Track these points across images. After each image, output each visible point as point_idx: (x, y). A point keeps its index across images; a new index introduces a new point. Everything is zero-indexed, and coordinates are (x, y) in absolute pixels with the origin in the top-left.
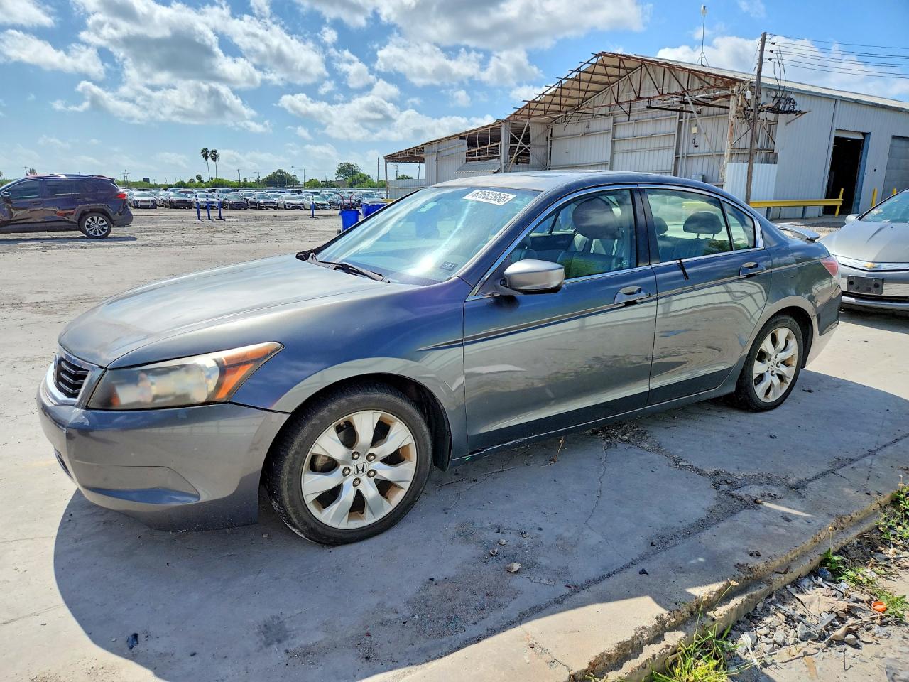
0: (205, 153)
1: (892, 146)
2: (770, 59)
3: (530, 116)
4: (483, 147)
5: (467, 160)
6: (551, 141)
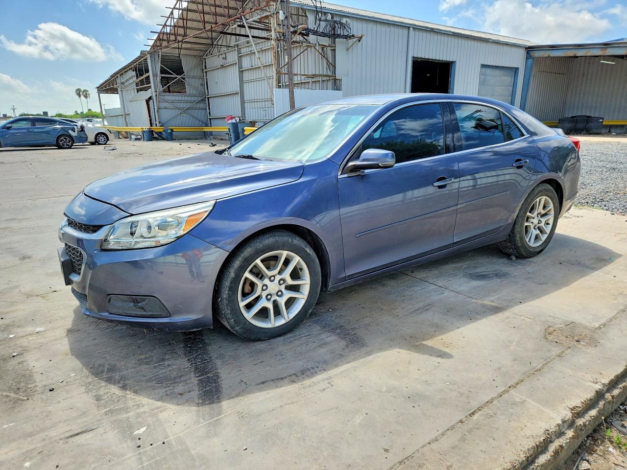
0: (79, 92)
1: (482, 74)
3: (161, 47)
4: (142, 77)
5: (137, 91)
6: (206, 72)
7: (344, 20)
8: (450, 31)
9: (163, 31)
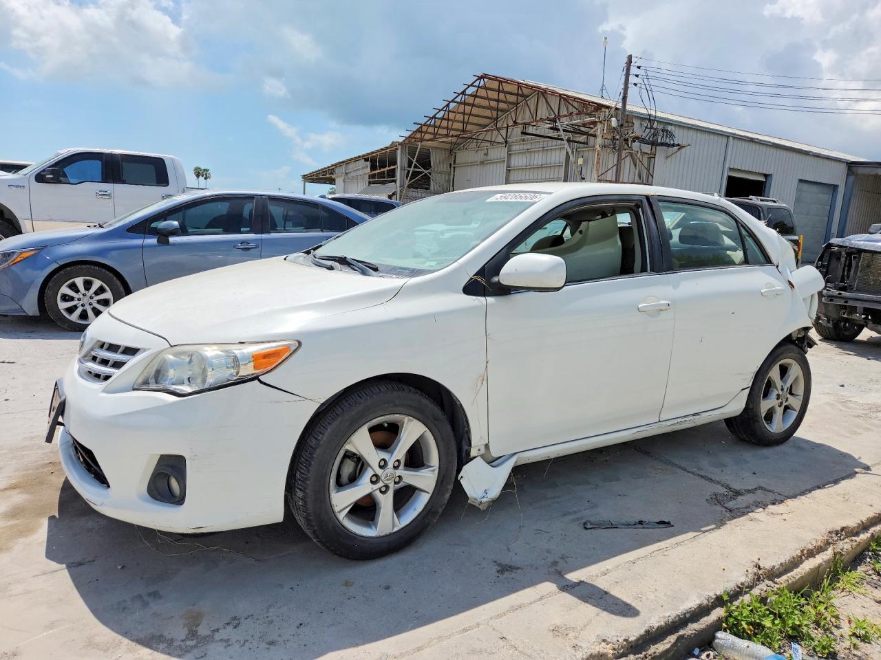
1: (798, 190)
2: (636, 85)
3: (422, 140)
4: (382, 170)
5: (370, 183)
6: (454, 167)
7: (669, 128)
8: (769, 142)
9: (429, 123)
